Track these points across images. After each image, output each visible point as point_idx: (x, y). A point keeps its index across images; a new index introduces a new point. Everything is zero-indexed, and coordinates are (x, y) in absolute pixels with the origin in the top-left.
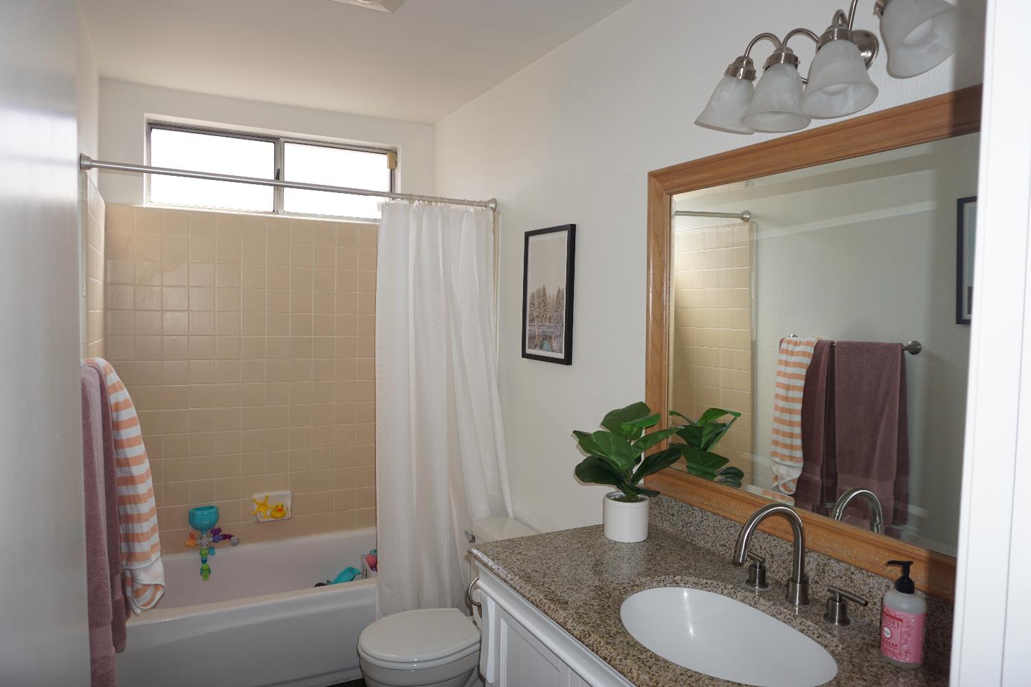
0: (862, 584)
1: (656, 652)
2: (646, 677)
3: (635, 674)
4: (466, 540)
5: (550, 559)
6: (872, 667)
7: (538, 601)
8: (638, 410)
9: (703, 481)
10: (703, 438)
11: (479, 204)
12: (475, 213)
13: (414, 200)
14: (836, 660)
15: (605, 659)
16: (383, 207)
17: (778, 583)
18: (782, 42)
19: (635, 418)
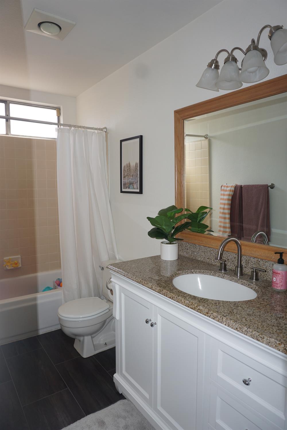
0: (264, 265)
1: (190, 294)
2: (188, 302)
3: (183, 301)
4: (100, 269)
5: (141, 267)
6: (269, 292)
7: (139, 281)
8: (173, 208)
9: (200, 234)
10: (198, 219)
11: (100, 129)
12: (98, 133)
13: (72, 127)
14: (256, 292)
15: (170, 298)
16: (59, 130)
17: (231, 270)
18: (230, 53)
19: (172, 210)
